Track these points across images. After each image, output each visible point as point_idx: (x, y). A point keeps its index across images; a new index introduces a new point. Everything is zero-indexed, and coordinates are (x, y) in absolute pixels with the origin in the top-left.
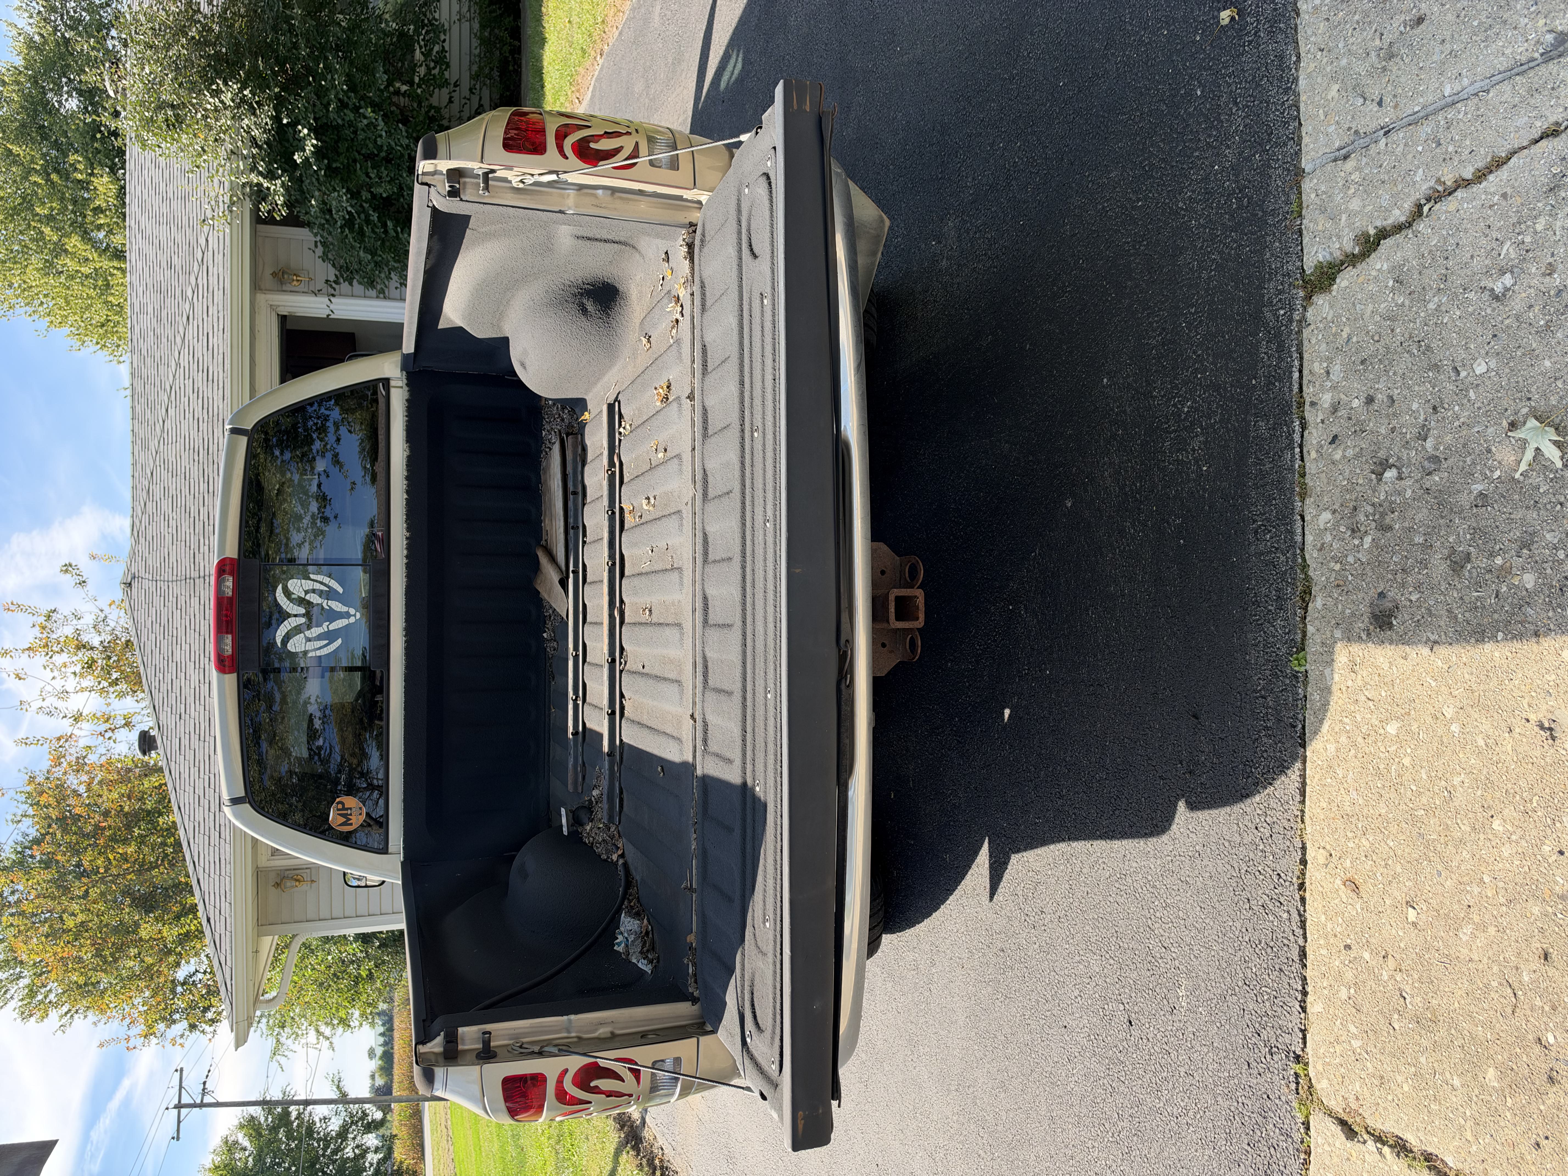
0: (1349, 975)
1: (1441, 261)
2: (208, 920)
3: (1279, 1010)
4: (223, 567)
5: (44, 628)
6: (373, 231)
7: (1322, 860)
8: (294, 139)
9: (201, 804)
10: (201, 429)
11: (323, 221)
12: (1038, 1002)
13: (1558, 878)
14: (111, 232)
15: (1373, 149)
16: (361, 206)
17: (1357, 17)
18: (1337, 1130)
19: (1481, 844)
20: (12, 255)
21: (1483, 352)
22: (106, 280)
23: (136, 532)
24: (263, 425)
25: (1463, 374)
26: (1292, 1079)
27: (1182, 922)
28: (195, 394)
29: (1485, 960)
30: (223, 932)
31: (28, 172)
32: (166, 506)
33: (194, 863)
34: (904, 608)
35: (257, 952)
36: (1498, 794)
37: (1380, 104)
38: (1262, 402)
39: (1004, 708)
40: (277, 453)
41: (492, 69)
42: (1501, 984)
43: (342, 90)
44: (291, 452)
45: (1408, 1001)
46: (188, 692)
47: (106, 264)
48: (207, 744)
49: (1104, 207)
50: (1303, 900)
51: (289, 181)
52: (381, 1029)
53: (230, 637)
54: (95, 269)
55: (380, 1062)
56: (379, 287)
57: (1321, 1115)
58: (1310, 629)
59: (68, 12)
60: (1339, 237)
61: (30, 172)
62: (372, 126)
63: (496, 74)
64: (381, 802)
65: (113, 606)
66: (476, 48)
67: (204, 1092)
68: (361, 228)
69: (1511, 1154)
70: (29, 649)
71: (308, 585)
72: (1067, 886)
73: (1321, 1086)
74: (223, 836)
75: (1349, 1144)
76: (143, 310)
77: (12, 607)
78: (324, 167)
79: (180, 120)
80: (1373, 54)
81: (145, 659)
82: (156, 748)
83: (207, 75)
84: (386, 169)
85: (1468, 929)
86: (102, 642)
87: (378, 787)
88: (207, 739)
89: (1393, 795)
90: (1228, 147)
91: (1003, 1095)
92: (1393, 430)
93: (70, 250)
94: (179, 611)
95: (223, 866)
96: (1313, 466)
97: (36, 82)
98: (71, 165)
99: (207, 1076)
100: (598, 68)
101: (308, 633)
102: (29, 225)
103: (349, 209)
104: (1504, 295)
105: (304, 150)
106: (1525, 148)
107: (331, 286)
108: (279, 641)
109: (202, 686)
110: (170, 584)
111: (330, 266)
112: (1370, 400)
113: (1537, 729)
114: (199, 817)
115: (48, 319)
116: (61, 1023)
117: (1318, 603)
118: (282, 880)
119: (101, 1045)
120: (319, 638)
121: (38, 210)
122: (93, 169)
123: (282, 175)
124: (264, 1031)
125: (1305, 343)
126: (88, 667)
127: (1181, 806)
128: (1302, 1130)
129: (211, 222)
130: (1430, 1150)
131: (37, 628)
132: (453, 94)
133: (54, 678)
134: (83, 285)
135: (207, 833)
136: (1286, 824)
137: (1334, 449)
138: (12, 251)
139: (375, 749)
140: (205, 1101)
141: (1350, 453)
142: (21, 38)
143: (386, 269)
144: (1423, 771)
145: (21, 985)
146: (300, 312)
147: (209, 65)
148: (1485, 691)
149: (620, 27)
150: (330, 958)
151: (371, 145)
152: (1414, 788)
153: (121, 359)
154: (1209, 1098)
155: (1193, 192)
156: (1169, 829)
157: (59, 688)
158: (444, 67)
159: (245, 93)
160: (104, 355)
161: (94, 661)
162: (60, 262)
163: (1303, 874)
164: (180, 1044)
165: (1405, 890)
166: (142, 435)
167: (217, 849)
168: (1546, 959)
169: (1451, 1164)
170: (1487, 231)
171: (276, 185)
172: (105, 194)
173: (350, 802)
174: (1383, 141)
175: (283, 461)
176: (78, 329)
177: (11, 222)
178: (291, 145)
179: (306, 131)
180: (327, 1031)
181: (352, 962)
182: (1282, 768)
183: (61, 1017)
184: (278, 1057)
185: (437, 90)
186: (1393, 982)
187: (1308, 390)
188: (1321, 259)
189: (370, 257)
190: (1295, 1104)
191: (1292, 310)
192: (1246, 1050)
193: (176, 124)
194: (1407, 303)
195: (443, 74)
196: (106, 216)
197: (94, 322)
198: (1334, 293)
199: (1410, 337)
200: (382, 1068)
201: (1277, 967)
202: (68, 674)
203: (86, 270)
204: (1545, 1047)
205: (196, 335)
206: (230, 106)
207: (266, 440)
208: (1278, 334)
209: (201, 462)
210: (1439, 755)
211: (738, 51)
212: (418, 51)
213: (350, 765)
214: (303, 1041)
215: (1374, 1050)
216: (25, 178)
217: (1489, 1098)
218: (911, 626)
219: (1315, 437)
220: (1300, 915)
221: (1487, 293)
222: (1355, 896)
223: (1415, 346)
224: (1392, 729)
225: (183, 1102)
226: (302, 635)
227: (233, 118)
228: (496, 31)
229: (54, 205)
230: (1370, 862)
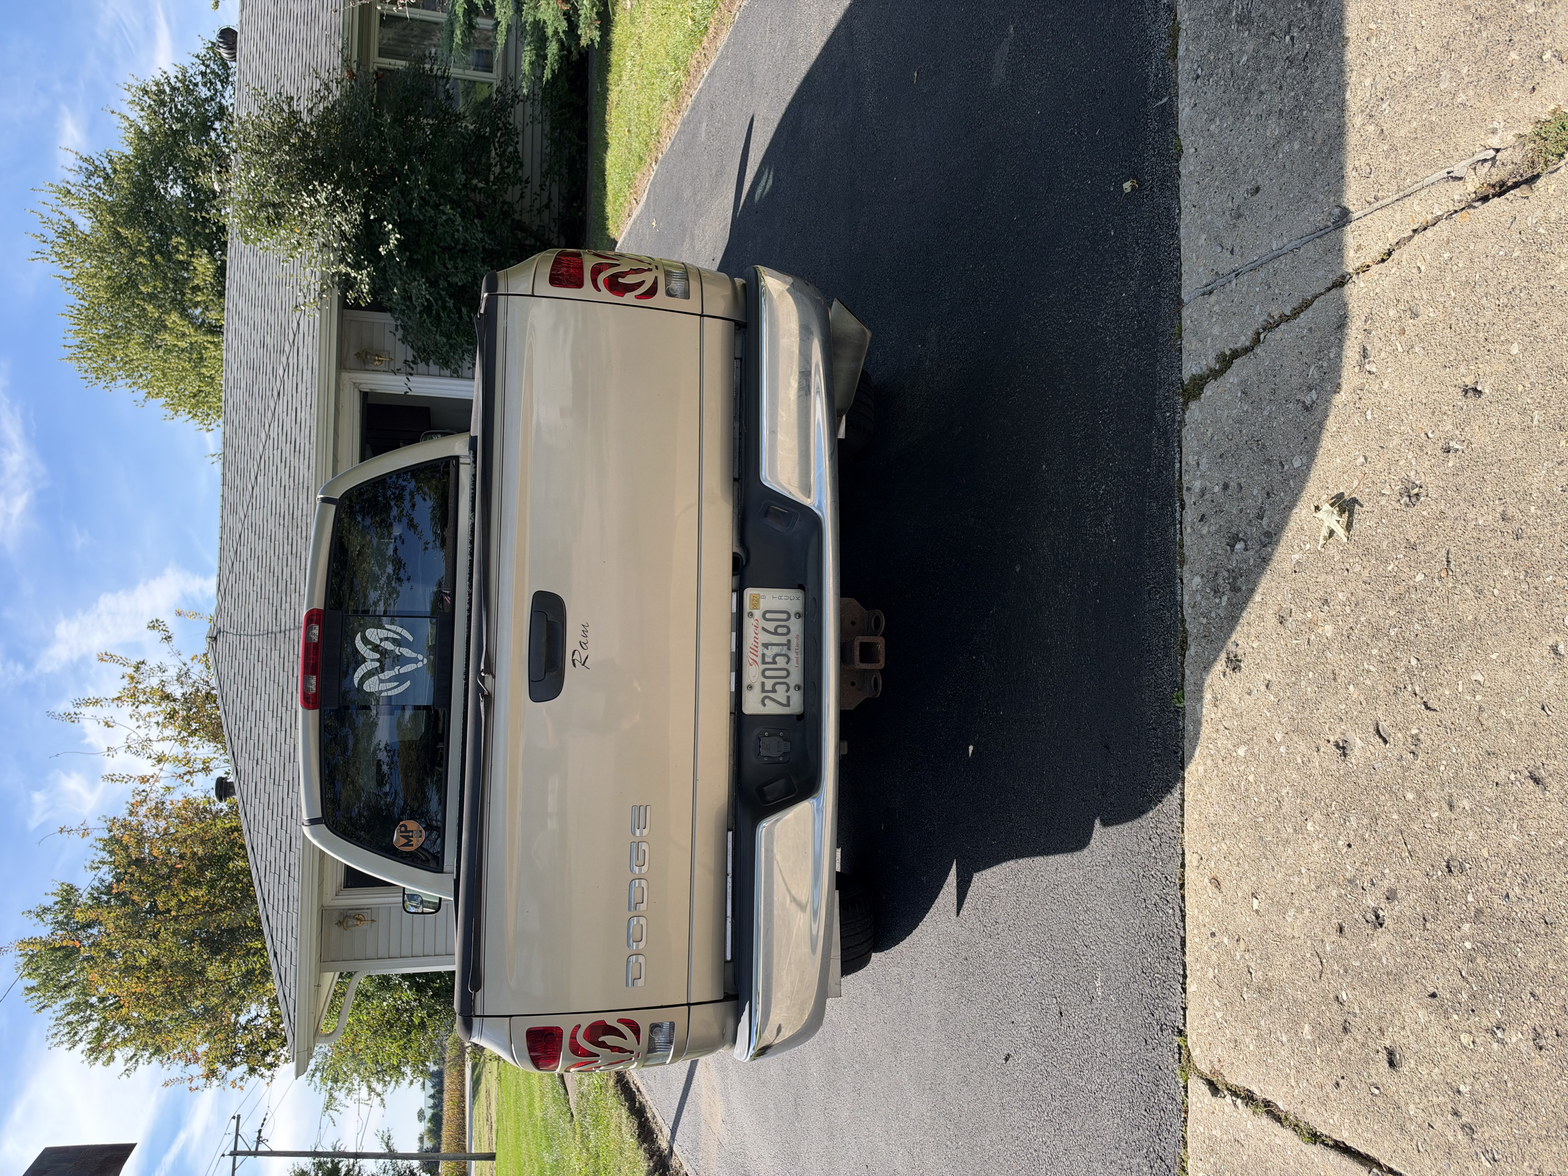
0: (1214, 958)
1: (1271, 378)
2: (275, 955)
3: (1167, 992)
4: (312, 617)
5: (132, 678)
6: (449, 317)
7: (1195, 863)
8: (380, 233)
9: (274, 844)
10: (287, 496)
11: (403, 307)
12: (992, 1002)
13: (1348, 866)
14: (207, 308)
15: (1228, 287)
16: (439, 293)
17: (1217, 183)
18: (1205, 1089)
19: (1300, 842)
20: (116, 331)
21: (1298, 450)
22: (200, 353)
23: (222, 590)
24: (348, 495)
25: (1286, 467)
26: (1176, 1050)
27: (1098, 923)
28: (283, 464)
29: (1302, 937)
30: (288, 966)
31: (134, 254)
32: (252, 566)
33: (264, 900)
34: (867, 653)
35: (319, 986)
36: (1310, 802)
37: (1232, 252)
38: (1154, 487)
39: (969, 745)
40: (359, 519)
41: (561, 167)
42: (1312, 955)
43: (424, 189)
44: (371, 518)
45: (1253, 975)
46: (266, 740)
47: (201, 338)
48: (281, 788)
49: (1045, 323)
50: (1183, 897)
51: (374, 271)
52: (432, 1091)
53: (315, 677)
54: (191, 343)
55: (429, 1125)
56: (453, 367)
57: (1195, 1078)
58: (1187, 672)
59: (176, 106)
60: (1205, 356)
61: (135, 254)
62: (450, 221)
63: (564, 171)
64: (439, 841)
65: (195, 661)
66: (547, 147)
67: (259, 1140)
68: (438, 314)
69: (1320, 1094)
70: (119, 698)
71: (383, 633)
72: (1015, 898)
73: (1196, 1053)
74: (292, 874)
75: (1214, 1100)
76: (236, 385)
77: (106, 658)
78: (405, 258)
79: (279, 217)
80: (1227, 213)
81: (227, 708)
82: (234, 793)
83: (305, 177)
84: (462, 261)
85: (1291, 912)
86: (183, 694)
87: (437, 828)
88: (281, 783)
89: (1243, 806)
90: (1132, 279)
91: (965, 1089)
92: (1241, 511)
93: (169, 326)
94: (260, 663)
95: (291, 903)
96: (1189, 540)
97: (145, 170)
98: (173, 247)
99: (263, 1124)
100: (653, 173)
101: (381, 676)
102: (133, 303)
103: (428, 297)
104: (1311, 406)
105: (388, 244)
106: (1322, 294)
107: (409, 365)
108: (356, 681)
109: (279, 733)
110: (253, 638)
111: (409, 347)
112: (1226, 487)
113: (1334, 748)
114: (271, 857)
115: (146, 390)
116: (126, 1067)
117: (1192, 651)
118: (344, 919)
119: (166, 1084)
120: (390, 680)
121: (142, 288)
122: (193, 250)
123: (368, 266)
124: (318, 1085)
125: (1184, 439)
126: (170, 718)
127: (1097, 822)
128: (1183, 1093)
129: (303, 308)
130: (1269, 1098)
131: (127, 678)
132: (524, 190)
133: (139, 727)
134: (179, 358)
135: (277, 872)
136: (1171, 835)
137: (1203, 526)
138: (116, 327)
139: (434, 792)
140: (260, 1149)
141: (1213, 528)
142: (132, 130)
143: (460, 351)
144: (1262, 786)
145: (90, 1028)
146: (381, 389)
147: (307, 169)
148: (1301, 719)
149: (673, 138)
150: (385, 1004)
151: (449, 239)
152: (1256, 799)
153: (210, 427)
154: (1117, 1073)
155: (1108, 313)
156: (1089, 843)
157: (143, 736)
158: (518, 166)
159: (338, 192)
160: (194, 424)
161: (175, 712)
162: (160, 337)
163: (1183, 876)
164: (240, 1087)
165: (1251, 883)
166: (231, 500)
167: (286, 887)
168: (1341, 931)
169: (1282, 1108)
170: (1300, 357)
171: (362, 275)
172: (203, 273)
173: (412, 825)
174: (1234, 283)
175: (363, 526)
176: (172, 399)
177: (117, 300)
178: (377, 238)
179: (390, 226)
180: (379, 1087)
181: (406, 1010)
182: (1168, 788)
183: (127, 1061)
184: (331, 1112)
185: (510, 188)
186: (1243, 960)
187: (1185, 478)
188: (1194, 373)
189: (445, 340)
190: (1178, 1072)
191: (1175, 413)
192: (1144, 1029)
193: (276, 220)
194: (1250, 410)
195: (517, 172)
196: (203, 294)
197: (187, 393)
198: (1202, 400)
199: (1252, 437)
200: (430, 1131)
201: (1165, 955)
202: (152, 724)
203: (183, 344)
204: (1341, 1003)
205: (285, 409)
206: (324, 204)
207: (351, 507)
208: (1165, 432)
209: (286, 525)
210: (1273, 771)
211: (770, 169)
212: (493, 152)
213: (411, 809)
214: (356, 1097)
215: (1231, 1019)
216: (132, 259)
217: (1305, 1049)
218: (874, 668)
219: (1190, 515)
220: (1181, 911)
221: (1301, 404)
222: (1217, 892)
223: (1255, 444)
224: (1241, 752)
225: (239, 1149)
226: (376, 677)
227: (326, 215)
228: (566, 132)
229: (158, 284)
230: (1228, 863)
